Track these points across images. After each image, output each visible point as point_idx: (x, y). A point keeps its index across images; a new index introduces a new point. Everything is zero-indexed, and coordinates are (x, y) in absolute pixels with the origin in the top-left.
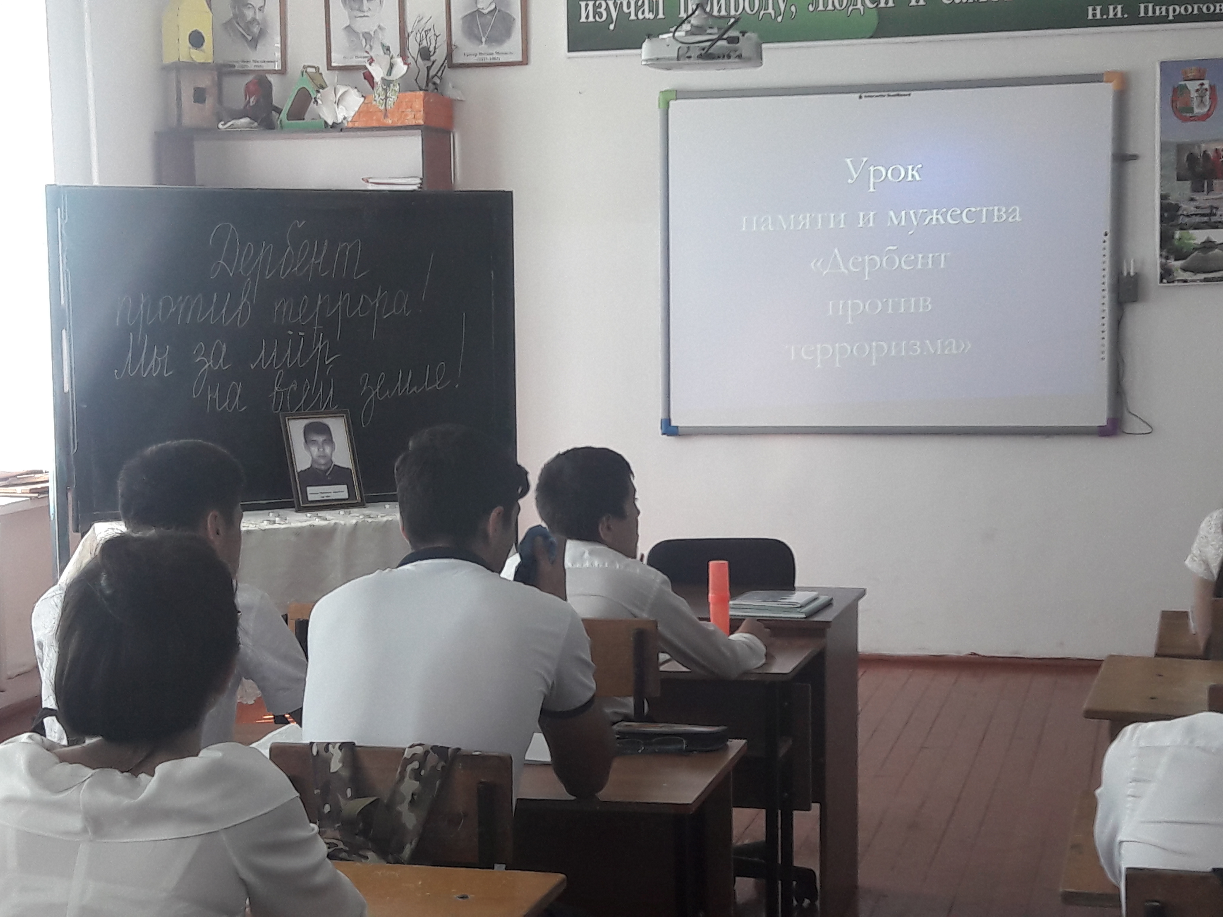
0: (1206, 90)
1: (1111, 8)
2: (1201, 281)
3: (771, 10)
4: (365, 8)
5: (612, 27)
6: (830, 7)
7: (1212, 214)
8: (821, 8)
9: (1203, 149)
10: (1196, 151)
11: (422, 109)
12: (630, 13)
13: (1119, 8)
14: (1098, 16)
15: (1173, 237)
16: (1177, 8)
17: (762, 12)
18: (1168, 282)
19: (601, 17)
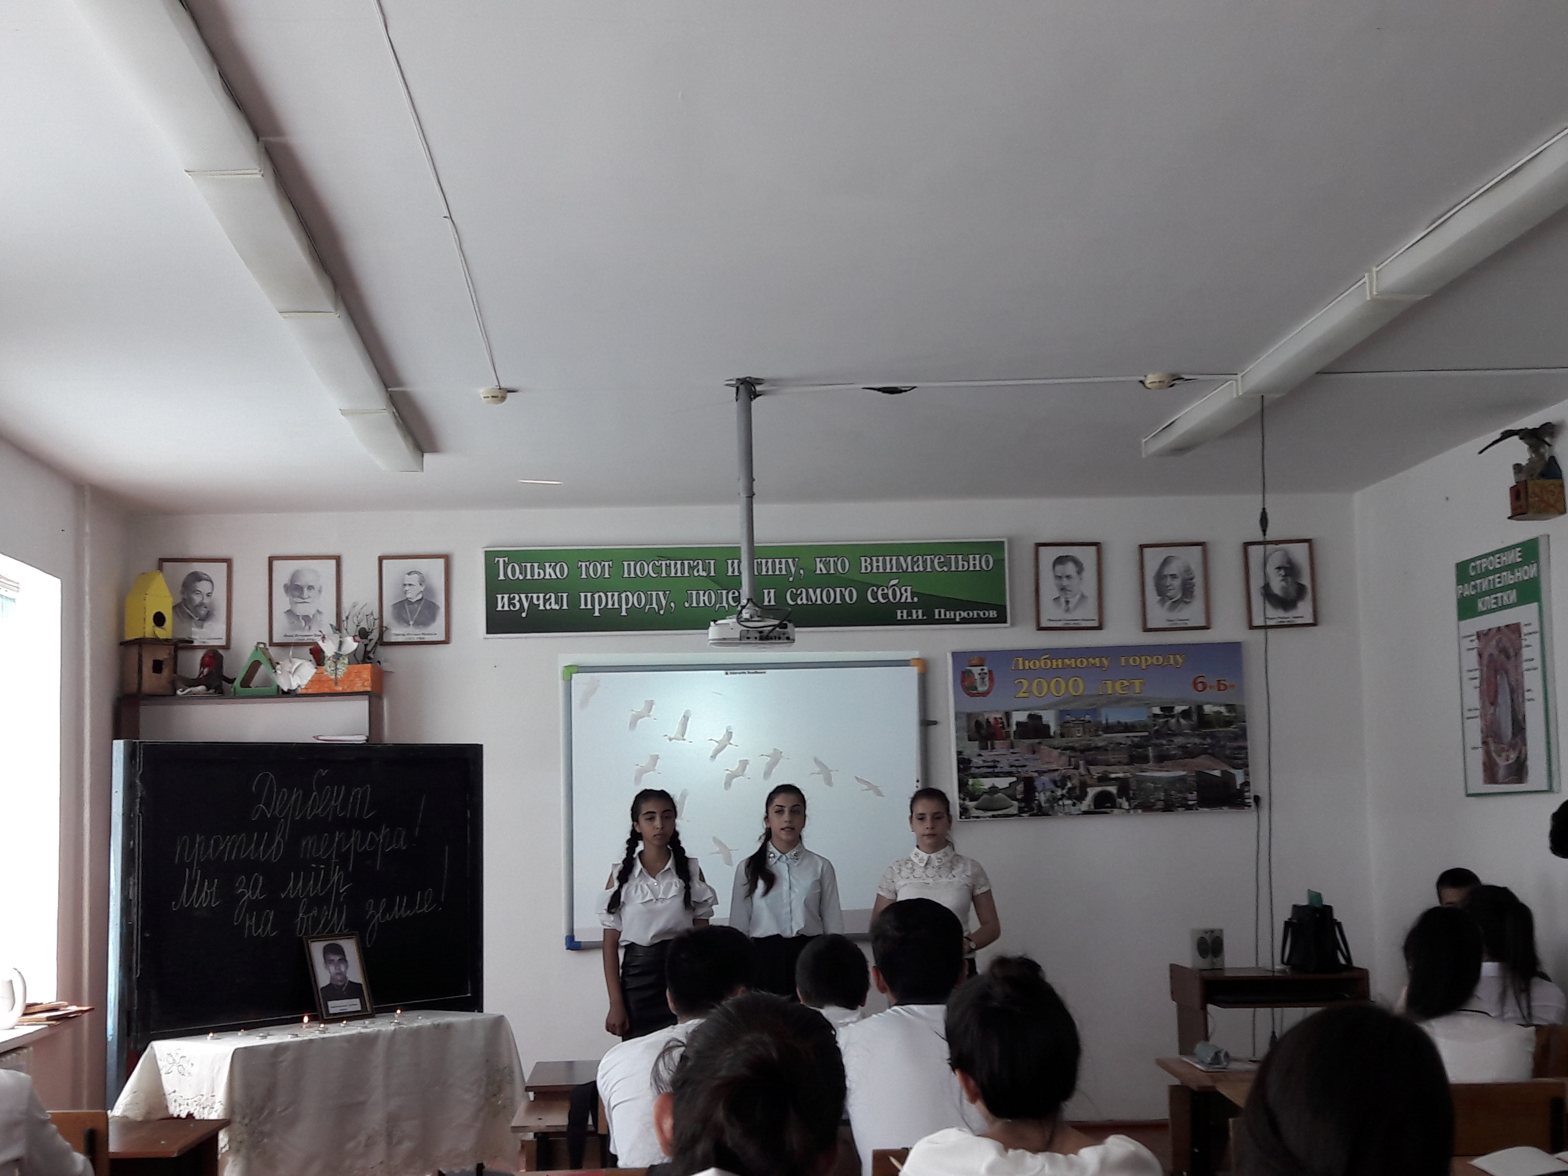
0: (985, 674)
1: (914, 611)
2: (990, 817)
3: (654, 605)
4: (305, 596)
5: (524, 615)
6: (702, 604)
7: (995, 767)
8: (694, 605)
9: (986, 717)
10: (980, 719)
11: (370, 678)
12: (539, 605)
13: (920, 612)
14: (905, 617)
15: (967, 784)
16: (962, 613)
17: (648, 607)
18: (966, 818)
19: (514, 607)
